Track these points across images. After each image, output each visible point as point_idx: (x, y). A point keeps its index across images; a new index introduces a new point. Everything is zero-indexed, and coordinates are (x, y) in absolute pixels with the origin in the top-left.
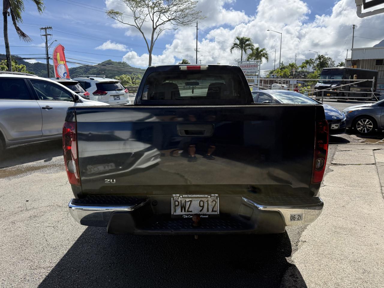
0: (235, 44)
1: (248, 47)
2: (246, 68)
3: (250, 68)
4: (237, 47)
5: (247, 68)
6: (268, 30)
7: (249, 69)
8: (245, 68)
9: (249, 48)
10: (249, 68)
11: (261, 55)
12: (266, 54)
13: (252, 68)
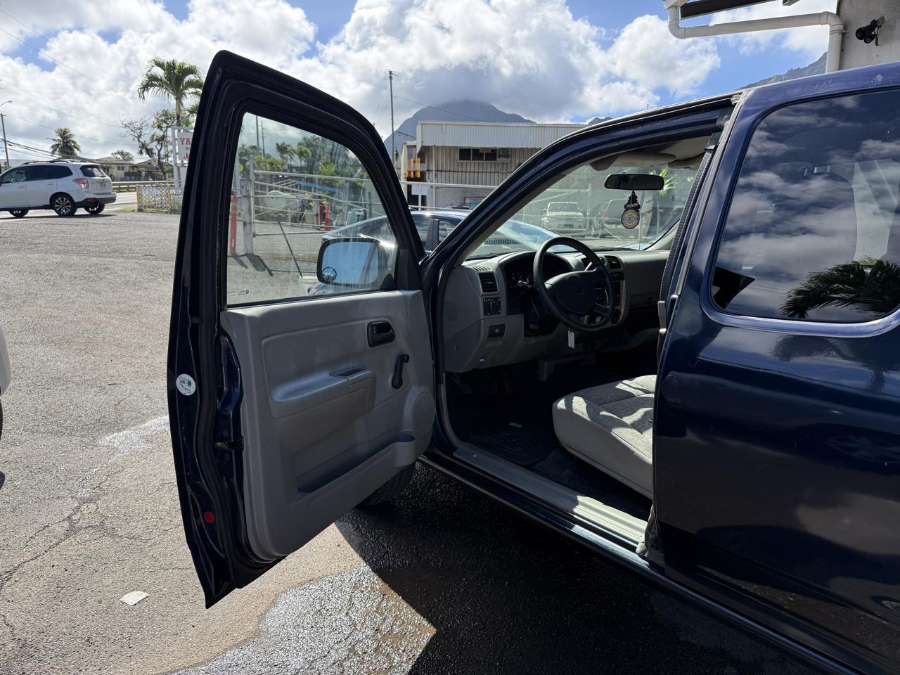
0: (153, 78)
1: (192, 90)
4: (161, 86)
9: (196, 93)
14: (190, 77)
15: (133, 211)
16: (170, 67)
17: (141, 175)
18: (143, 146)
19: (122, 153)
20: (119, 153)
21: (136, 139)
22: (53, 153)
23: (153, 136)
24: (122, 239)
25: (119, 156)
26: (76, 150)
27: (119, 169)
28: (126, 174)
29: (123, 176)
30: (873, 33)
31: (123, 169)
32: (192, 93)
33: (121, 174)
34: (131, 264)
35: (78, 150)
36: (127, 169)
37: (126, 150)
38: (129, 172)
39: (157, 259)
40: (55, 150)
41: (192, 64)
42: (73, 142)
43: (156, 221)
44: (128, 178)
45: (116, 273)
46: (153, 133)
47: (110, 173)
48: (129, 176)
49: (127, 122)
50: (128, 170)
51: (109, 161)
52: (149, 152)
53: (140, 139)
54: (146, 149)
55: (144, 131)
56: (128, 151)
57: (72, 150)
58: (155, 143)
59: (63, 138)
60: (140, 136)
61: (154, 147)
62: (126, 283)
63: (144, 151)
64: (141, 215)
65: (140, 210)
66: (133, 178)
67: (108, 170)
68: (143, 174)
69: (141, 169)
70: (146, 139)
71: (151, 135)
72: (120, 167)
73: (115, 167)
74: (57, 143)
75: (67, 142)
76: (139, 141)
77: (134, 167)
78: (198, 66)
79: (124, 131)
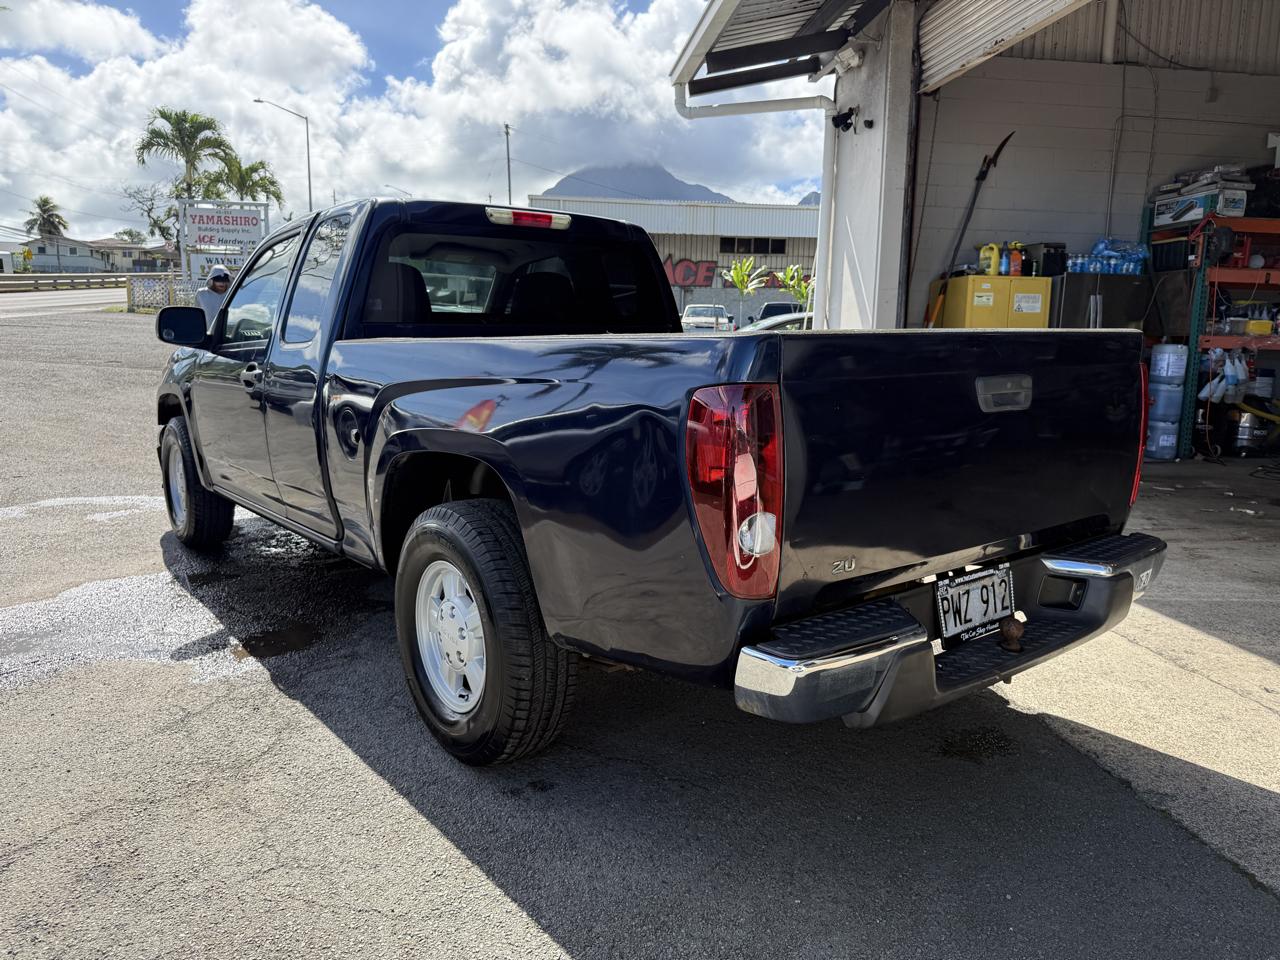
0: (156, 134)
1: (209, 151)
2: (215, 226)
3: (231, 227)
4: (166, 145)
5: (219, 227)
6: (256, 101)
7: (229, 231)
8: (210, 225)
9: (215, 155)
10: (226, 227)
11: (255, 184)
12: (273, 183)
13: (239, 227)
14: (207, 133)
15: (122, 311)
16: (179, 121)
17: (155, 265)
18: (156, 224)
19: (130, 233)
20: (125, 233)
21: (146, 214)
22: (29, 232)
23: (170, 209)
24: (88, 343)
25: (126, 237)
26: (61, 228)
27: (124, 255)
28: (135, 263)
29: (131, 266)
30: (849, 121)
31: (130, 256)
32: (210, 155)
33: (128, 262)
34: (86, 370)
35: (65, 228)
36: (136, 255)
37: (135, 229)
38: (139, 261)
39: (123, 366)
40: (32, 228)
41: (208, 116)
42: (57, 216)
43: (145, 324)
44: (138, 268)
45: (65, 380)
46: (170, 206)
47: (111, 261)
48: (138, 264)
49: (132, 191)
50: (137, 257)
51: (110, 244)
52: (164, 232)
53: (152, 215)
54: (160, 228)
55: (156, 203)
56: (138, 230)
57: (57, 228)
58: (173, 219)
59: (44, 211)
60: (150, 210)
61: (171, 225)
62: (75, 392)
63: (157, 231)
64: (131, 316)
65: (131, 310)
66: (145, 268)
67: (108, 256)
68: (159, 263)
69: (156, 256)
70: (159, 213)
71: (166, 209)
72: (127, 253)
73: (119, 253)
74: (35, 217)
75: (50, 216)
76: (149, 216)
77: (146, 252)
78: (217, 119)
79: (129, 202)
